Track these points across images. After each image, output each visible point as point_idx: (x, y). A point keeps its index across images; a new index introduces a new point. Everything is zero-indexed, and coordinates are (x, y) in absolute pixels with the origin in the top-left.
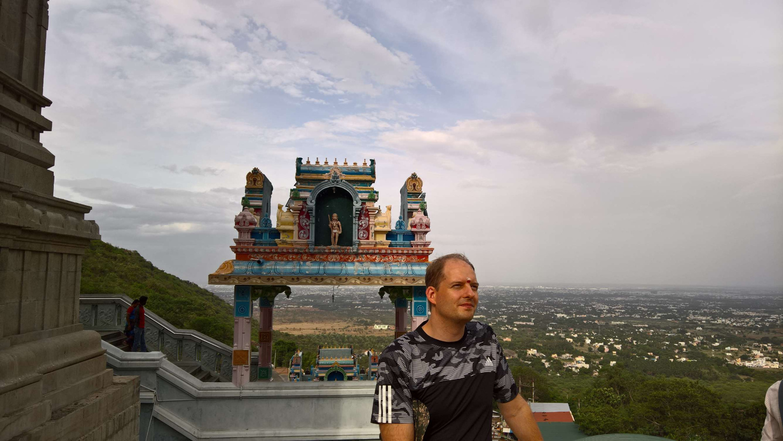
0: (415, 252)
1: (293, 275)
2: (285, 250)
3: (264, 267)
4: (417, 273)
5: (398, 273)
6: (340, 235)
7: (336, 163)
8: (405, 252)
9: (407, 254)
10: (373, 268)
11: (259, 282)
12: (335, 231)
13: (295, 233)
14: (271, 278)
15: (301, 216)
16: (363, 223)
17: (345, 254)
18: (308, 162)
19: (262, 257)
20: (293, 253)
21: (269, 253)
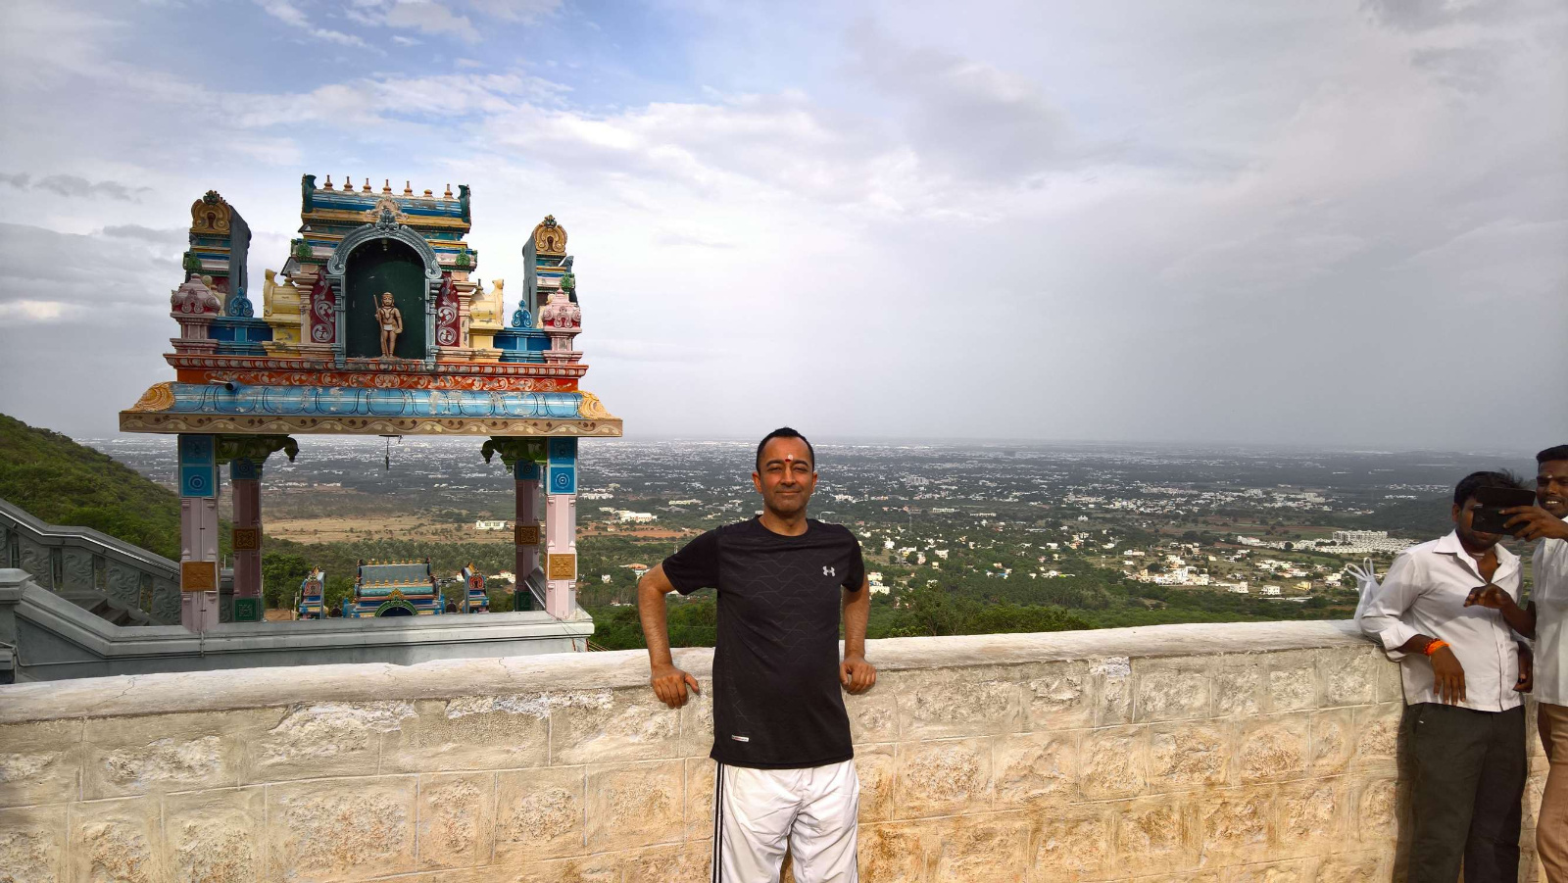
0: (552, 372)
1: (303, 413)
2: (283, 365)
3: (240, 397)
4: (556, 412)
5: (517, 411)
6: (398, 336)
7: (387, 190)
8: (532, 371)
9: (535, 375)
10: (468, 402)
11: (231, 427)
12: (388, 328)
13: (305, 330)
14: (256, 419)
15: (316, 296)
16: (446, 312)
17: (410, 374)
18: (329, 185)
19: (235, 377)
20: (302, 370)
21: (249, 370)
